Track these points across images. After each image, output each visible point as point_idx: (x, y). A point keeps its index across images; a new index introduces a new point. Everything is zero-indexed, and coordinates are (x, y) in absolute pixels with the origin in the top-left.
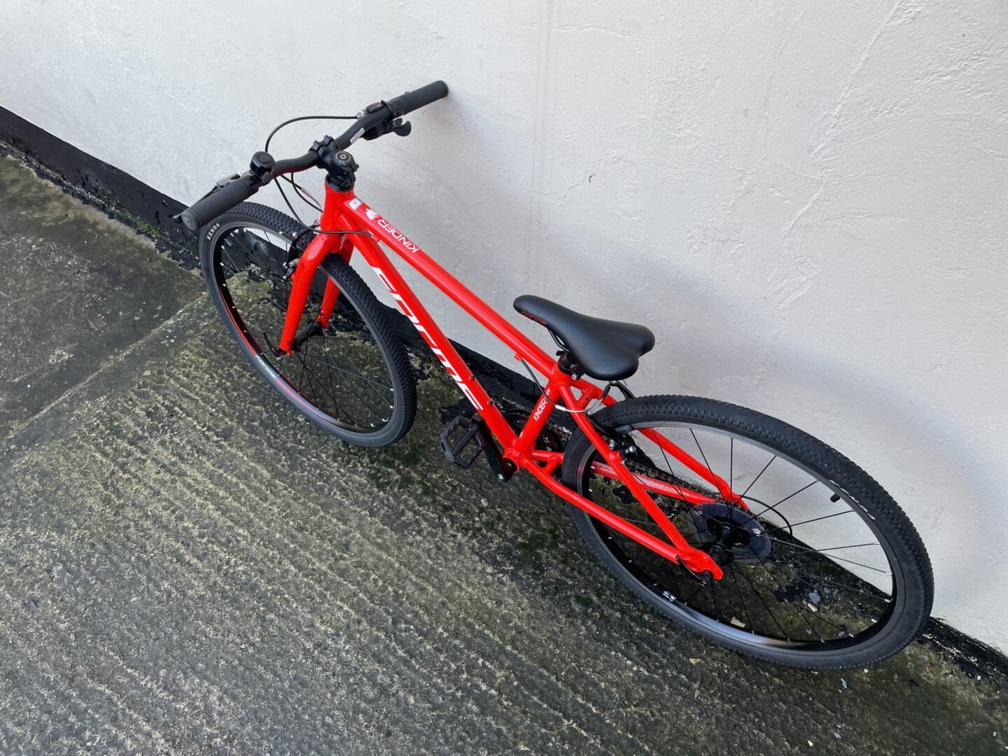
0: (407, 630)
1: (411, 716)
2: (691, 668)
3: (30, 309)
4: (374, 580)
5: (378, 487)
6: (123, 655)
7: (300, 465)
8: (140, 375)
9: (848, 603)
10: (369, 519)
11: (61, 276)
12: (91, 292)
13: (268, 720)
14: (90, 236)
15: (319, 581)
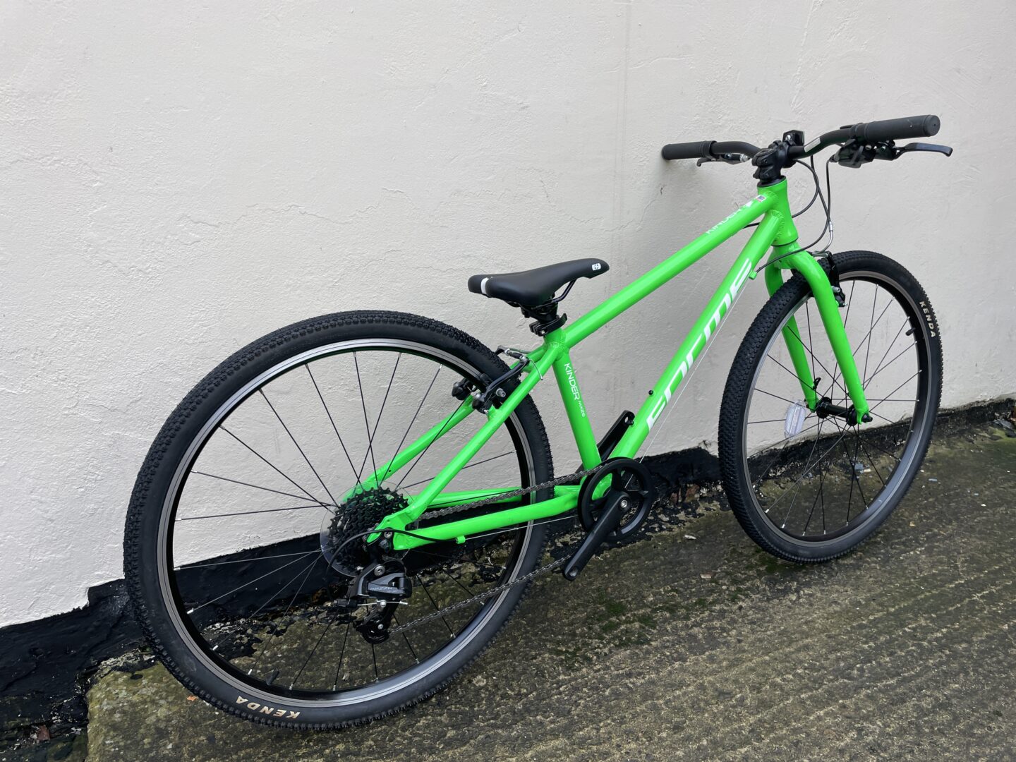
0: (861, 670)
4: (784, 680)
5: (642, 644)
10: (688, 663)
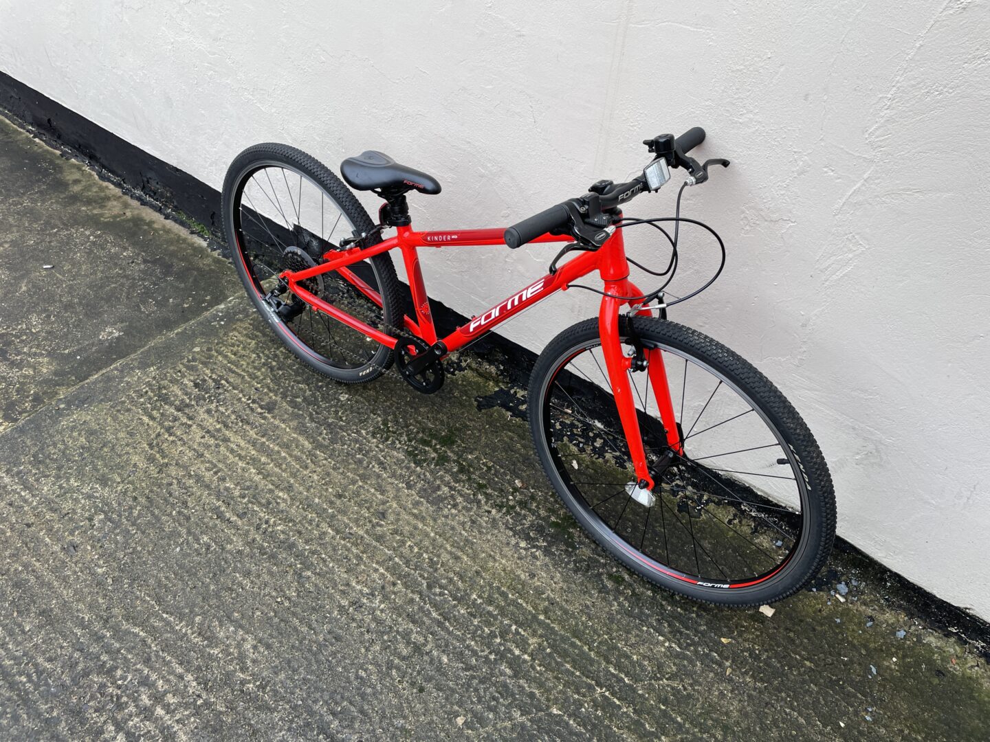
0: (441, 594)
1: (444, 674)
2: (722, 647)
3: (85, 291)
4: (409, 546)
5: (415, 463)
6: (159, 601)
7: (341, 439)
8: (190, 351)
9: (875, 596)
10: (406, 491)
11: (116, 264)
12: (144, 280)
13: (301, 670)
14: (145, 233)
15: (356, 545)
